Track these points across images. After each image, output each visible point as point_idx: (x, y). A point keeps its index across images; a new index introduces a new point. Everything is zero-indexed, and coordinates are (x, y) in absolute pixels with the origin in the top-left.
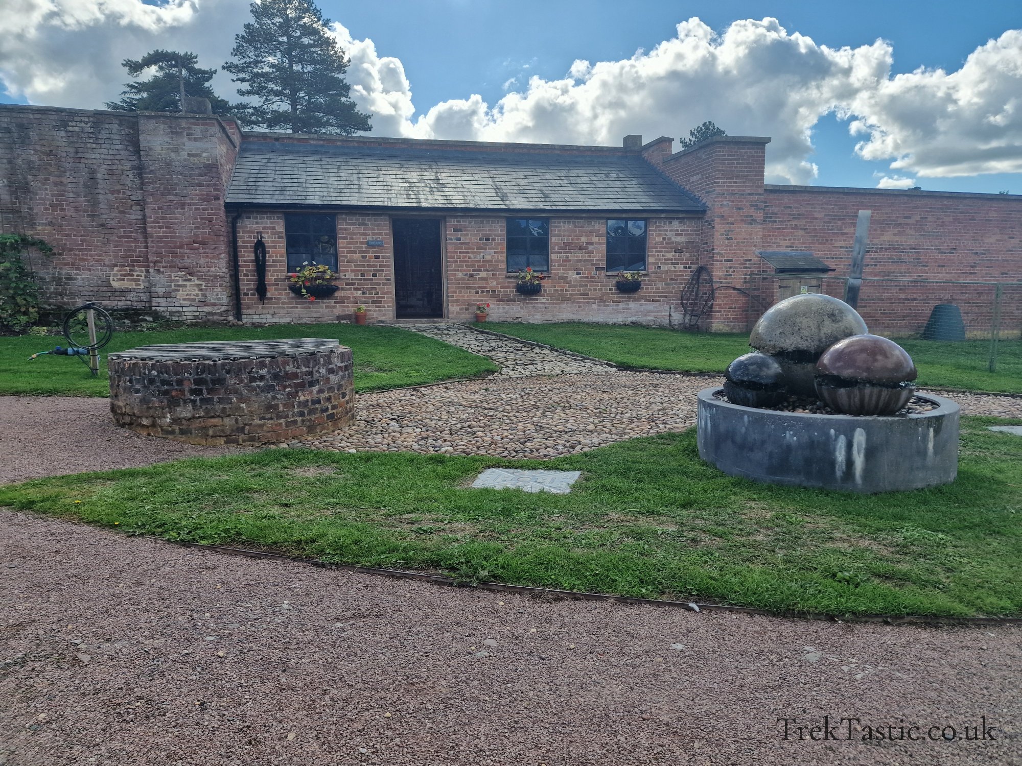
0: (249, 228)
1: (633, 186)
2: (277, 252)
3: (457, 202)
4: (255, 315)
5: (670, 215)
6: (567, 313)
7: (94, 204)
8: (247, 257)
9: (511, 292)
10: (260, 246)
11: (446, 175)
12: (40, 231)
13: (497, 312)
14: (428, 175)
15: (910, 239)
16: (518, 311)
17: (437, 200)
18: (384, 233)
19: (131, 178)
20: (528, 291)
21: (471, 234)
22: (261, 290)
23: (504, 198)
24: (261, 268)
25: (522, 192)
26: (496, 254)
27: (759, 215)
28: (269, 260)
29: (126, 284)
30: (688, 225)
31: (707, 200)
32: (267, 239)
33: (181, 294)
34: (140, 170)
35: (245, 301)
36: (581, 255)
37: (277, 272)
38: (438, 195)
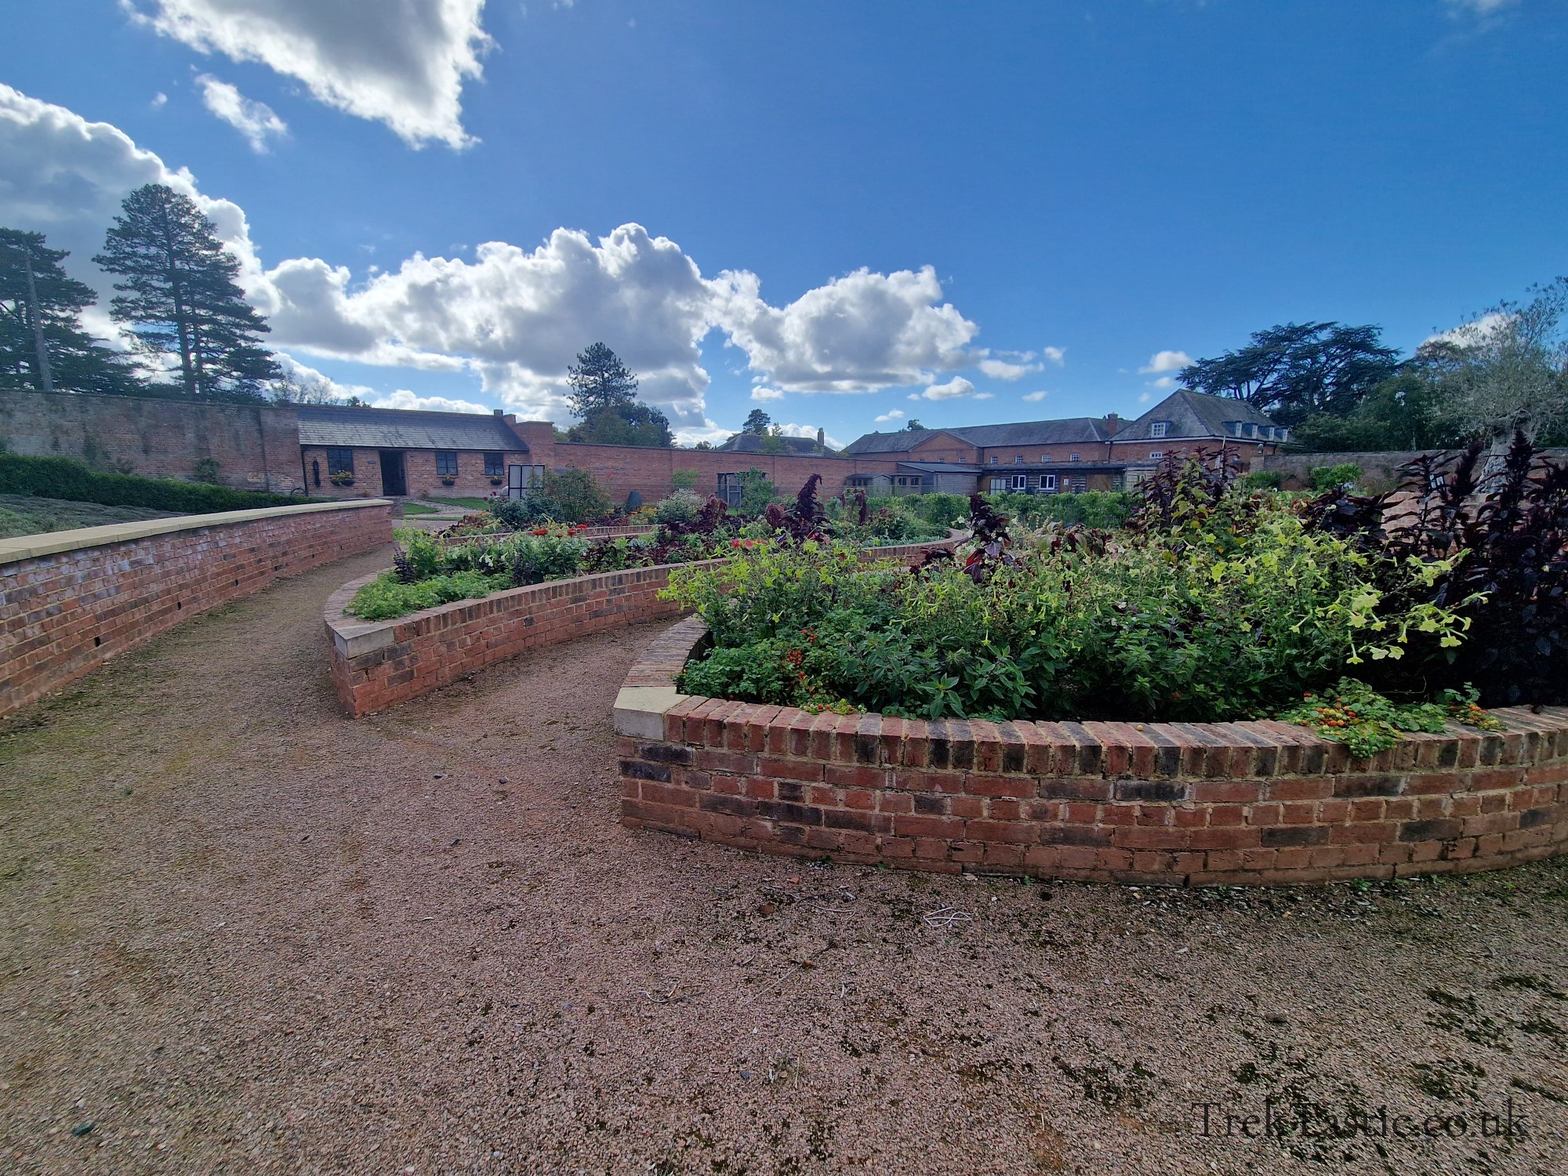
0: (310, 456)
1: (497, 437)
2: (324, 466)
3: (411, 445)
4: (313, 495)
5: (513, 452)
6: (467, 494)
7: (238, 445)
8: (310, 468)
9: (441, 485)
10: (315, 463)
11: (402, 430)
12: (214, 456)
13: (433, 493)
14: (392, 429)
15: (620, 465)
16: (444, 492)
17: (403, 445)
18: (377, 458)
19: (256, 434)
20: (449, 484)
21: (419, 459)
22: (317, 483)
23: (433, 442)
24: (316, 473)
25: (442, 439)
26: (431, 467)
27: (552, 454)
28: (320, 469)
29: (255, 480)
30: (523, 456)
31: (530, 446)
32: (319, 460)
33: (283, 484)
34: (261, 431)
35: (309, 488)
36: (473, 468)
37: (324, 475)
38: (400, 440)
